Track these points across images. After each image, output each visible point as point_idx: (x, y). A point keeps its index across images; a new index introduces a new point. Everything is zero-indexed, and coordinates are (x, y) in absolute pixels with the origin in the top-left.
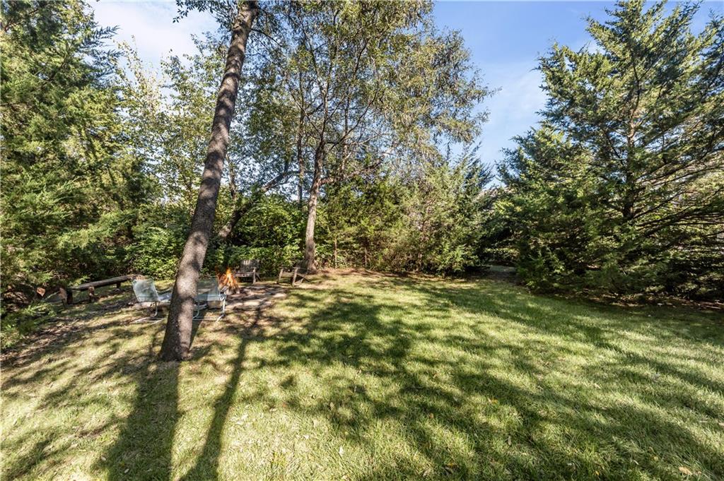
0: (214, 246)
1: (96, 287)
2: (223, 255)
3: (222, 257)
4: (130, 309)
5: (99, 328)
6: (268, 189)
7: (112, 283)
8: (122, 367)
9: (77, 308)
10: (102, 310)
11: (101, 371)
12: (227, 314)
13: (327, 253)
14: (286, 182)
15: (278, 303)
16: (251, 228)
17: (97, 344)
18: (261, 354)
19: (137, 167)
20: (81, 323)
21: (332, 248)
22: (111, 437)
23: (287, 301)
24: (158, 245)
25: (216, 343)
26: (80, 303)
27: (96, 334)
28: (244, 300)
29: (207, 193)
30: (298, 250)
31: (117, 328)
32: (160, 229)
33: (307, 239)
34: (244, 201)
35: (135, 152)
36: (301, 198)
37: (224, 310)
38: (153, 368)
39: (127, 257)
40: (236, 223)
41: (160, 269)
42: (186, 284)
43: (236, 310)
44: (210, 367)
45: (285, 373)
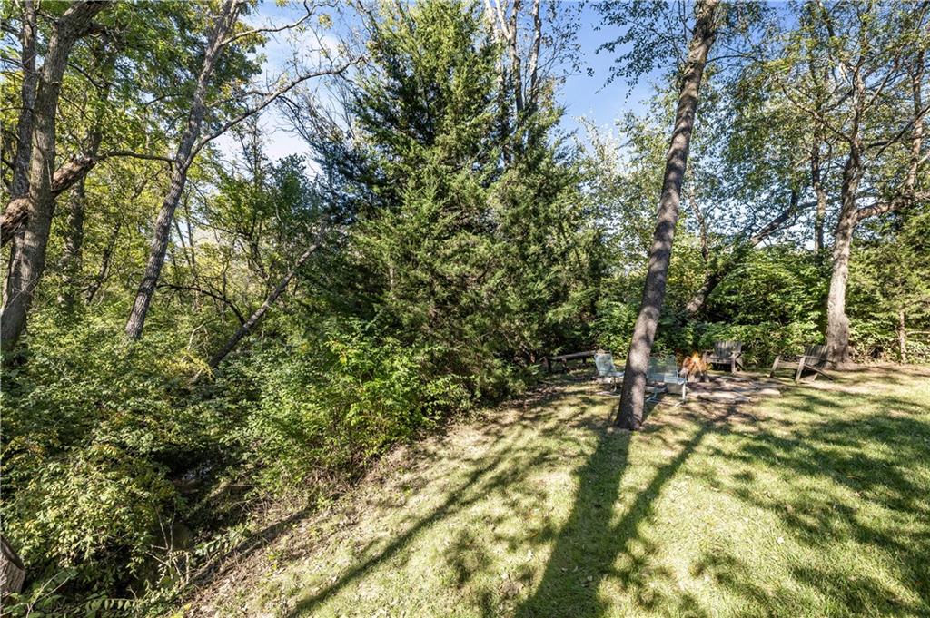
0: (680, 323)
1: (568, 360)
2: (692, 334)
3: (691, 337)
4: (593, 382)
5: (571, 393)
6: (760, 239)
7: (579, 358)
8: (587, 424)
9: (555, 376)
10: (573, 381)
11: (574, 423)
12: (688, 402)
13: (879, 336)
14: (794, 224)
15: (765, 401)
16: (733, 297)
17: (571, 405)
18: (718, 445)
19: (597, 240)
20: (558, 388)
21: (895, 326)
22: (582, 462)
23: (781, 401)
24: (619, 321)
25: (669, 425)
26: (556, 373)
27: (569, 397)
28: (714, 390)
29: (657, 266)
30: (815, 330)
31: (584, 396)
32: (619, 304)
33: (830, 312)
34: (720, 262)
35: (595, 224)
36: (821, 246)
37: (684, 397)
38: (610, 430)
39: (591, 334)
40: (710, 291)
41: (621, 348)
42: (639, 359)
43: (701, 399)
44: (659, 442)
45: (743, 468)
